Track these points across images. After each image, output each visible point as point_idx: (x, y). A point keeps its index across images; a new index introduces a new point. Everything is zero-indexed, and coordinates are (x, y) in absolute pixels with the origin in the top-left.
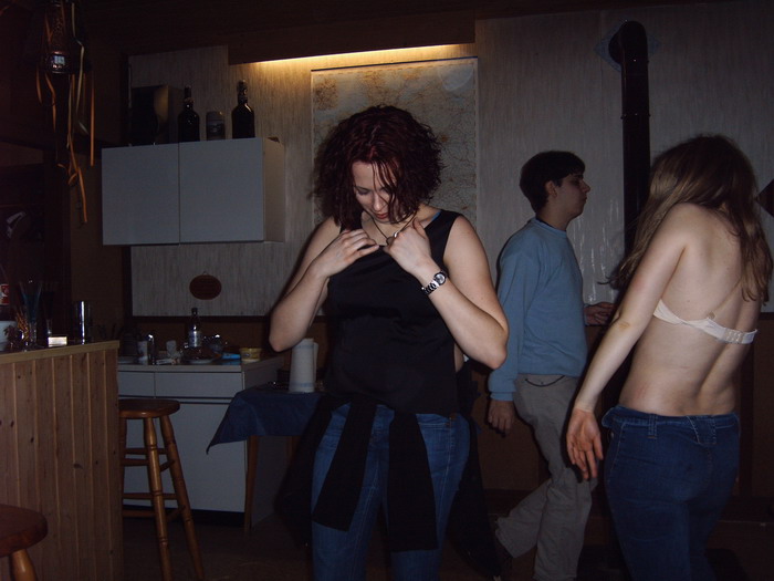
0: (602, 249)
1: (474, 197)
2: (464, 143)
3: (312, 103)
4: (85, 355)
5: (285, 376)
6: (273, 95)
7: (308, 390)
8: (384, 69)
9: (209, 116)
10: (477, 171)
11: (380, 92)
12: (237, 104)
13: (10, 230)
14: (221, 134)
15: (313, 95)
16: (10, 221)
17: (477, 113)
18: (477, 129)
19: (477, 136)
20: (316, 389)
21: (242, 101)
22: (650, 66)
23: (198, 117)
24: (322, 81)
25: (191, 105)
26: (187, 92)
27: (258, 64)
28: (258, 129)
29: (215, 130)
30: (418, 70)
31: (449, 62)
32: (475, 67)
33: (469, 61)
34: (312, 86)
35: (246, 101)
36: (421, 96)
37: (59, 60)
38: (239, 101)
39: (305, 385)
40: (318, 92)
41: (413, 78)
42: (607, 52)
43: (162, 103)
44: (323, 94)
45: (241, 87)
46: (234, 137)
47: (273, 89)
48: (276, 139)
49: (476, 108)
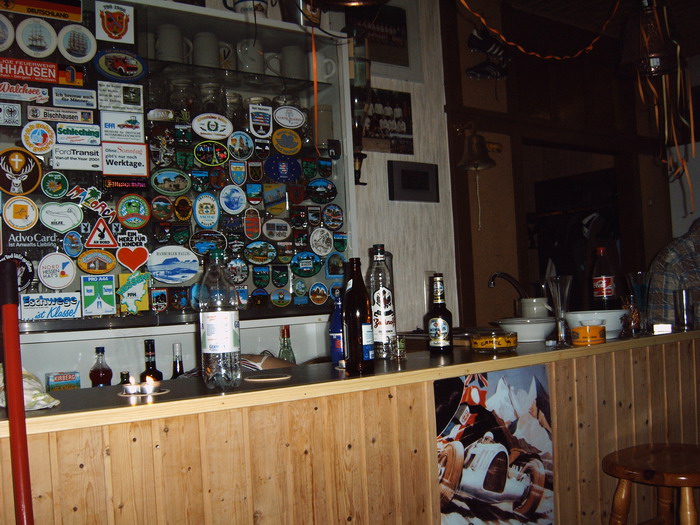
4: (691, 341)
13: (586, 230)
16: (585, 221)
37: (654, 62)
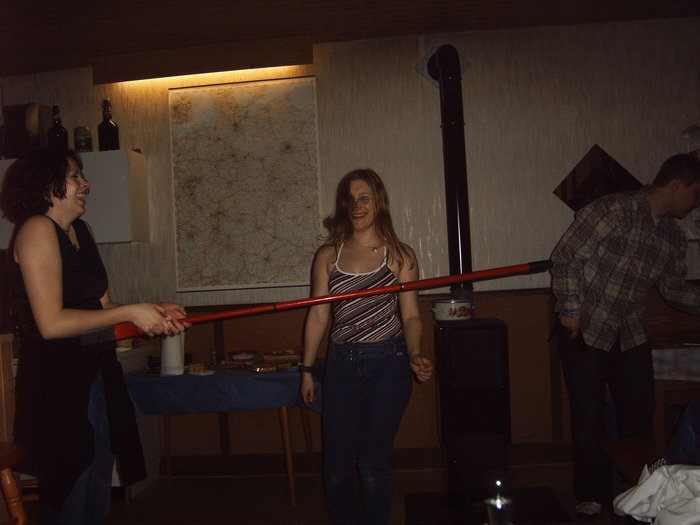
0: (428, 239)
1: (316, 197)
2: (306, 150)
3: (171, 120)
5: (155, 361)
6: (134, 111)
7: (179, 372)
8: (234, 87)
9: (77, 131)
10: (319, 176)
11: (231, 108)
12: (101, 120)
14: (89, 147)
15: (171, 111)
17: (316, 124)
18: (317, 138)
19: (317, 145)
20: (185, 372)
21: (107, 117)
22: (463, 82)
23: (66, 133)
24: (179, 98)
25: (60, 121)
26: (56, 110)
27: (120, 83)
28: (122, 141)
29: (83, 144)
30: (264, 87)
31: (291, 81)
32: (314, 83)
33: (309, 79)
34: (170, 103)
35: (110, 117)
36: (268, 110)
38: (104, 118)
39: (176, 368)
40: (175, 108)
41: (260, 96)
42: (426, 71)
43: (33, 120)
44: (181, 110)
45: (106, 104)
46: (101, 150)
47: (133, 105)
48: (138, 151)
49: (316, 120)
